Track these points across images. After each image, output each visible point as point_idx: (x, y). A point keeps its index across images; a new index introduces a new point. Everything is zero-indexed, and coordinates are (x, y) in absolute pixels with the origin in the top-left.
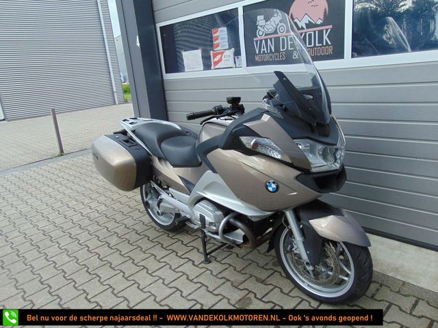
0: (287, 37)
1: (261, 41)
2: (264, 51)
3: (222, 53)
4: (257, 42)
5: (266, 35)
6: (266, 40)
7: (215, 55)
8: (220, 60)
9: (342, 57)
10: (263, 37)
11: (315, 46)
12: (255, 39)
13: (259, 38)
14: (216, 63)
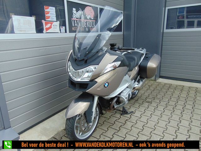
0: (84, 21)
1: (75, 20)
2: (76, 25)
3: (52, 24)
4: (73, 20)
5: (77, 18)
6: (77, 21)
7: (46, 24)
8: (50, 27)
9: (98, 32)
10: (75, 19)
11: (92, 27)
12: (72, 19)
13: (74, 19)
14: (47, 29)
